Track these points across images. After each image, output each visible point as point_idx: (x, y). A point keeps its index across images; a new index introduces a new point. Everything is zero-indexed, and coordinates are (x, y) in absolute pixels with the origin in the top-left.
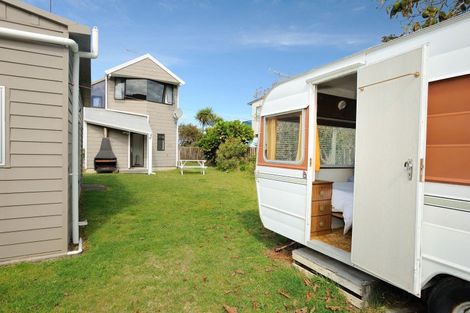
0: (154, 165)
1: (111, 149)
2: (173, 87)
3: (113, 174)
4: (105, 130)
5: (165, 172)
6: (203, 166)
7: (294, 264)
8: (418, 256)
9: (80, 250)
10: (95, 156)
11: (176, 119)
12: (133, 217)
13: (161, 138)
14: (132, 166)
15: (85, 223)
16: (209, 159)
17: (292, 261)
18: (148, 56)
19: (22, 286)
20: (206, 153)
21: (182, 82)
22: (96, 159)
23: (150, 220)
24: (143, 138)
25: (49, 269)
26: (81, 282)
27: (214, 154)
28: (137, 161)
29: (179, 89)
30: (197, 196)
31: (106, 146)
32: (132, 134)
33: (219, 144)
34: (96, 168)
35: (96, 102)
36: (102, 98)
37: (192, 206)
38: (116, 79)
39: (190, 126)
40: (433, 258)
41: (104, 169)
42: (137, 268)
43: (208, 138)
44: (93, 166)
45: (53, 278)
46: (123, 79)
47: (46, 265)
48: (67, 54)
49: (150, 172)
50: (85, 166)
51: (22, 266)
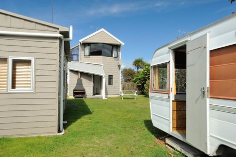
0: (106, 94)
1: (82, 84)
2: (117, 47)
3: (83, 99)
4: (79, 73)
5: (113, 98)
6: (136, 95)
7: (167, 145)
8: (208, 135)
9: (63, 133)
10: (73, 88)
11: (119, 66)
12: (90, 121)
13: (110, 77)
14: (94, 94)
15: (66, 122)
16: (140, 90)
17: (166, 144)
18: (103, 29)
19: (39, 144)
20: (139, 86)
21: (123, 44)
22: (74, 90)
23: (98, 122)
24: (100, 78)
25: (50, 139)
26: (62, 144)
27: (143, 87)
28: (97, 91)
29: (121, 48)
30: (128, 111)
31: (79, 83)
32: (94, 75)
33: (146, 80)
34: (74, 95)
35: (75, 57)
36: (78, 55)
37: (122, 117)
38: (85, 45)
39: (130, 69)
40: (215, 136)
41: (78, 96)
42: (87, 141)
43: (139, 77)
44: (73, 94)
45: (51, 142)
46: (89, 44)
47: (48, 138)
48: (59, 41)
49: (104, 98)
50: (68, 94)
51: (39, 137)
